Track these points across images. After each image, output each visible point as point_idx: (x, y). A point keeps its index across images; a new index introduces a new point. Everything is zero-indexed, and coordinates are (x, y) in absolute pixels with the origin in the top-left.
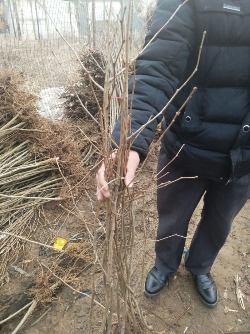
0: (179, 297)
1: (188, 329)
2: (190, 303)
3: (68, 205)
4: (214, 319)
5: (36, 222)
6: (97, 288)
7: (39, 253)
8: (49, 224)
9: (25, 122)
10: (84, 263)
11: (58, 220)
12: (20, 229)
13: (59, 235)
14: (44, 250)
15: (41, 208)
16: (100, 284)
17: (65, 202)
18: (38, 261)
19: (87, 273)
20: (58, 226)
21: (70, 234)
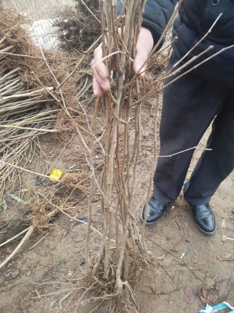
0: (176, 225)
1: (185, 255)
2: (187, 232)
3: (65, 138)
4: (212, 247)
5: (32, 153)
6: (94, 216)
7: (36, 183)
8: (45, 156)
9: (14, 46)
10: (81, 193)
11: (54, 152)
12: (15, 160)
13: (55, 166)
14: (40, 180)
15: (36, 140)
16: (97, 212)
17: (61, 134)
18: (35, 190)
19: (84, 203)
20: (54, 158)
21: (66, 165)
